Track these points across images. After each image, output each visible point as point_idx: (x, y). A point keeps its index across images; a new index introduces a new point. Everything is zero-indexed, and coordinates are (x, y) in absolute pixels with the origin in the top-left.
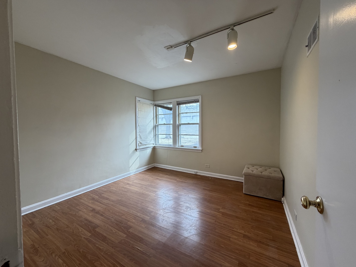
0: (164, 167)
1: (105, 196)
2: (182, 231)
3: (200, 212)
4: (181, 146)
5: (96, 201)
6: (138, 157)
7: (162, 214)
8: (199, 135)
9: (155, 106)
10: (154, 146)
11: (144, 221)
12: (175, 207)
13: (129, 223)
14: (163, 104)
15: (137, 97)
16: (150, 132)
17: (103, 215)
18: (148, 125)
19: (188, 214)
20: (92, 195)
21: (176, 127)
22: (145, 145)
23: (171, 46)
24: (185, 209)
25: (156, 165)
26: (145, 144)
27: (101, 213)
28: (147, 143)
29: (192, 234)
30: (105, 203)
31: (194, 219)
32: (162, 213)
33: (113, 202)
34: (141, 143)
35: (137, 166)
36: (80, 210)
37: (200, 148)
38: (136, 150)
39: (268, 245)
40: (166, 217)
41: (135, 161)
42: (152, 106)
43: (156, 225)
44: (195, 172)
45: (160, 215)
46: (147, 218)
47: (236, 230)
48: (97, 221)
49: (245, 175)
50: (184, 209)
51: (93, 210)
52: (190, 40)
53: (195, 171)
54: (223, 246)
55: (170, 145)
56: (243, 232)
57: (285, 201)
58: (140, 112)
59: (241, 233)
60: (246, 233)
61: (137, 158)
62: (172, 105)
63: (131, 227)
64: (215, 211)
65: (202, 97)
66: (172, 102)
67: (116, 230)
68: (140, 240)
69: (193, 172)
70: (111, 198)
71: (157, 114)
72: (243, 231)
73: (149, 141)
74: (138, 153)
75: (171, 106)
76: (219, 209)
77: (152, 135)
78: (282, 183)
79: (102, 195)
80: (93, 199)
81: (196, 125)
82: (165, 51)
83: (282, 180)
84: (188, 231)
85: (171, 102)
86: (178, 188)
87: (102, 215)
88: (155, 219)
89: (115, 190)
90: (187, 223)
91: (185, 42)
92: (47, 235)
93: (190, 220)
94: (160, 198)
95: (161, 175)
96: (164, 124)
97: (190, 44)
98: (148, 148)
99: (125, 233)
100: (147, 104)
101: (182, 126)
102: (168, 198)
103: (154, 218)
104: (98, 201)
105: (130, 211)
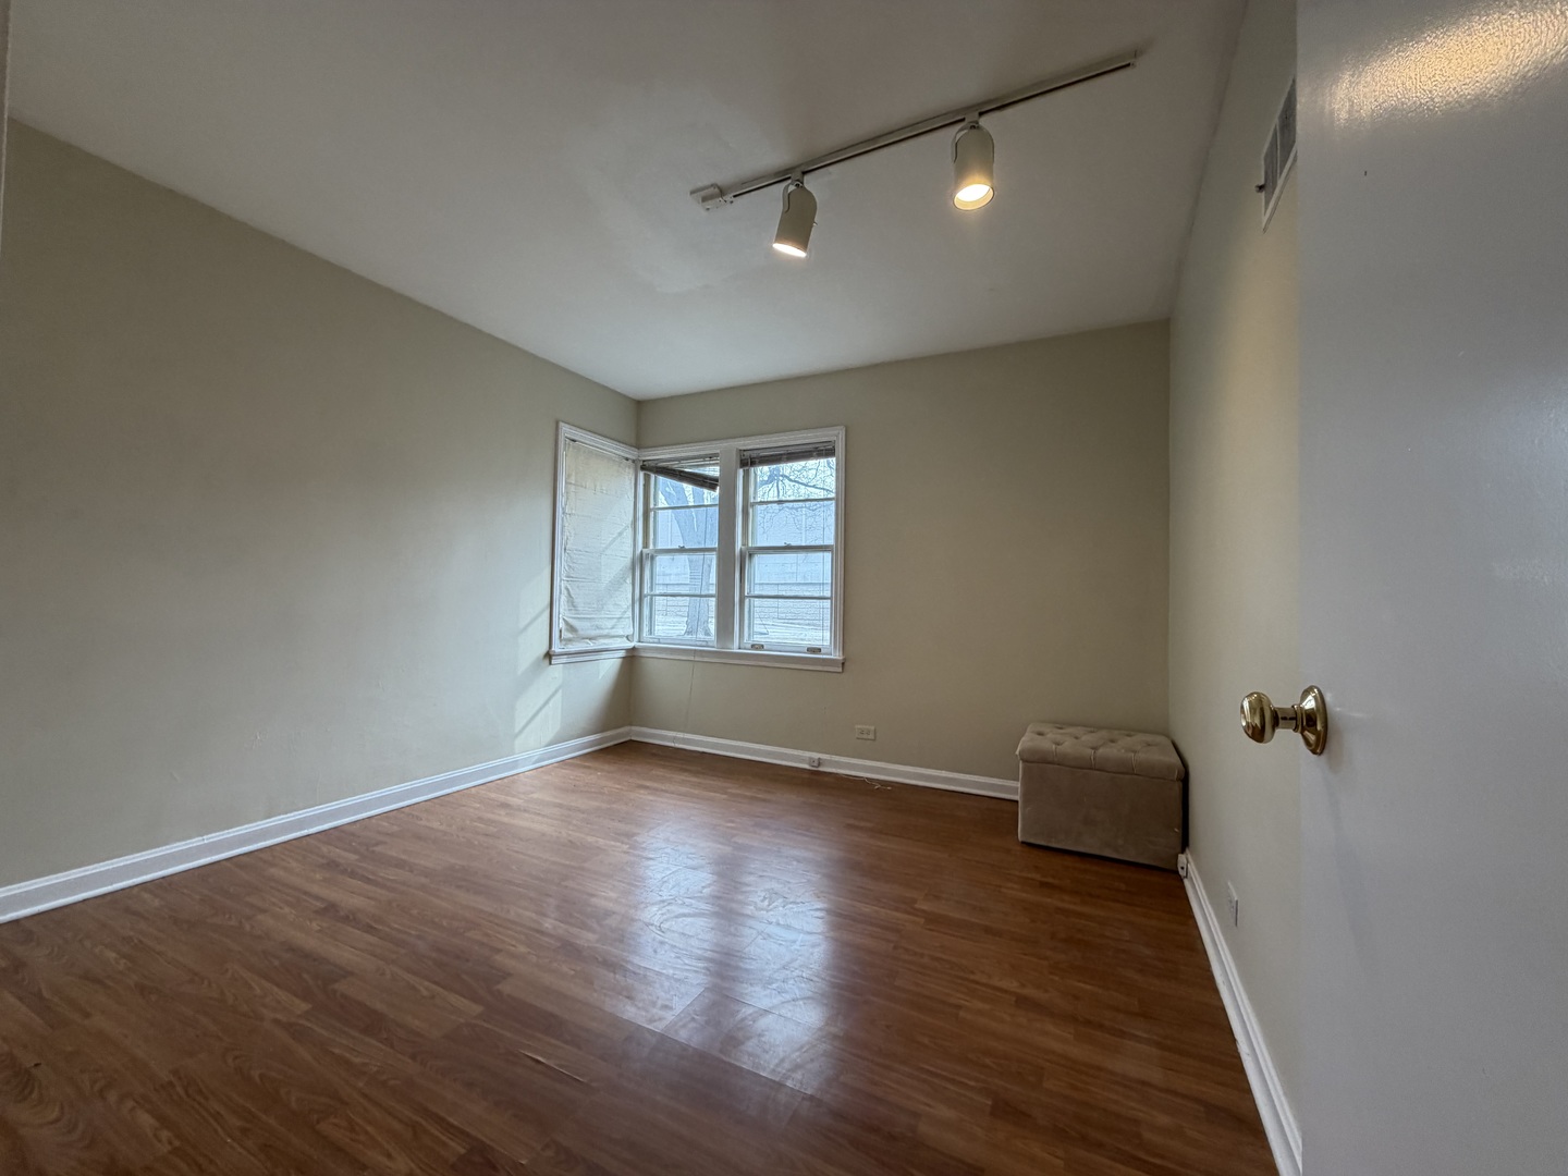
0: (674, 739)
1: (393, 853)
2: (745, 985)
3: (828, 911)
4: (753, 646)
5: (344, 872)
6: (556, 692)
7: (656, 920)
8: (831, 598)
9: (643, 468)
10: (630, 645)
11: (570, 949)
12: (716, 894)
13: (498, 958)
14: (680, 460)
15: (561, 424)
16: (616, 584)
17: (371, 927)
18: (608, 552)
19: (774, 920)
20: (325, 849)
21: (733, 562)
22: (590, 639)
23: (719, 188)
24: (762, 901)
25: (639, 734)
26: (593, 633)
27: (368, 921)
28: (598, 632)
29: (788, 997)
30: (388, 879)
31: (800, 939)
32: (657, 918)
33: (426, 877)
34: (572, 629)
35: (550, 735)
36: (264, 911)
37: (837, 656)
38: (549, 656)
39: (1122, 1034)
40: (673, 931)
41: (541, 709)
42: (632, 471)
43: (629, 967)
44: (811, 761)
45: (647, 925)
46: (587, 939)
47: (984, 980)
48: (345, 951)
49: (1024, 761)
50: (757, 900)
51: (330, 910)
52: (799, 166)
53: (810, 758)
54: (926, 1041)
55: (704, 644)
56: (1012, 985)
57: (1192, 868)
58: (572, 488)
59: (1006, 991)
60: (1029, 991)
61: (550, 693)
62: (718, 468)
63: (506, 975)
64: (897, 910)
65: (846, 431)
66: (718, 451)
67: (434, 987)
68: (550, 1025)
69: (803, 761)
70: (422, 862)
71: (652, 506)
72: (1015, 984)
73: (609, 624)
74: (556, 671)
75: (713, 471)
76: (915, 901)
77: (625, 596)
78: (1177, 787)
79: (378, 849)
80: (332, 865)
81: (820, 554)
82: (696, 210)
83: (1178, 779)
84: (774, 986)
85: (716, 455)
86: (732, 822)
87: (369, 929)
88: (621, 941)
89: (443, 828)
90: (769, 953)
91: (777, 174)
92: (87, 1015)
93: (780, 944)
94: (651, 859)
95: (660, 772)
96: (682, 550)
97: (800, 185)
98: (604, 655)
99: (475, 999)
100: (609, 459)
101: (757, 558)
102: (685, 861)
103: (622, 937)
104: (353, 875)
105: (508, 911)
